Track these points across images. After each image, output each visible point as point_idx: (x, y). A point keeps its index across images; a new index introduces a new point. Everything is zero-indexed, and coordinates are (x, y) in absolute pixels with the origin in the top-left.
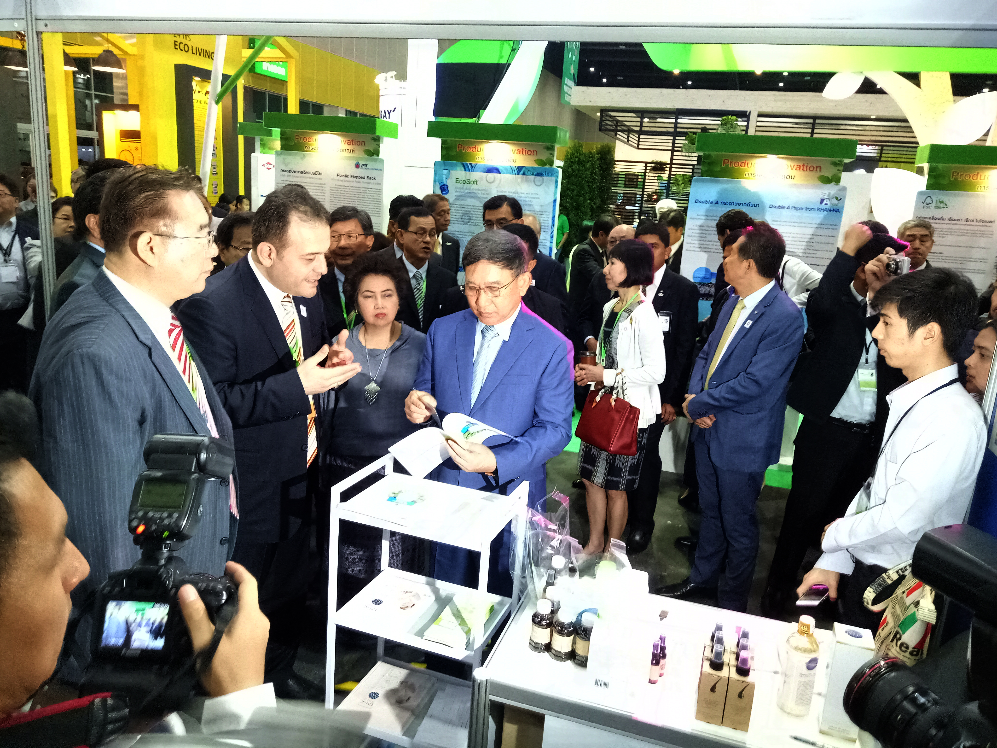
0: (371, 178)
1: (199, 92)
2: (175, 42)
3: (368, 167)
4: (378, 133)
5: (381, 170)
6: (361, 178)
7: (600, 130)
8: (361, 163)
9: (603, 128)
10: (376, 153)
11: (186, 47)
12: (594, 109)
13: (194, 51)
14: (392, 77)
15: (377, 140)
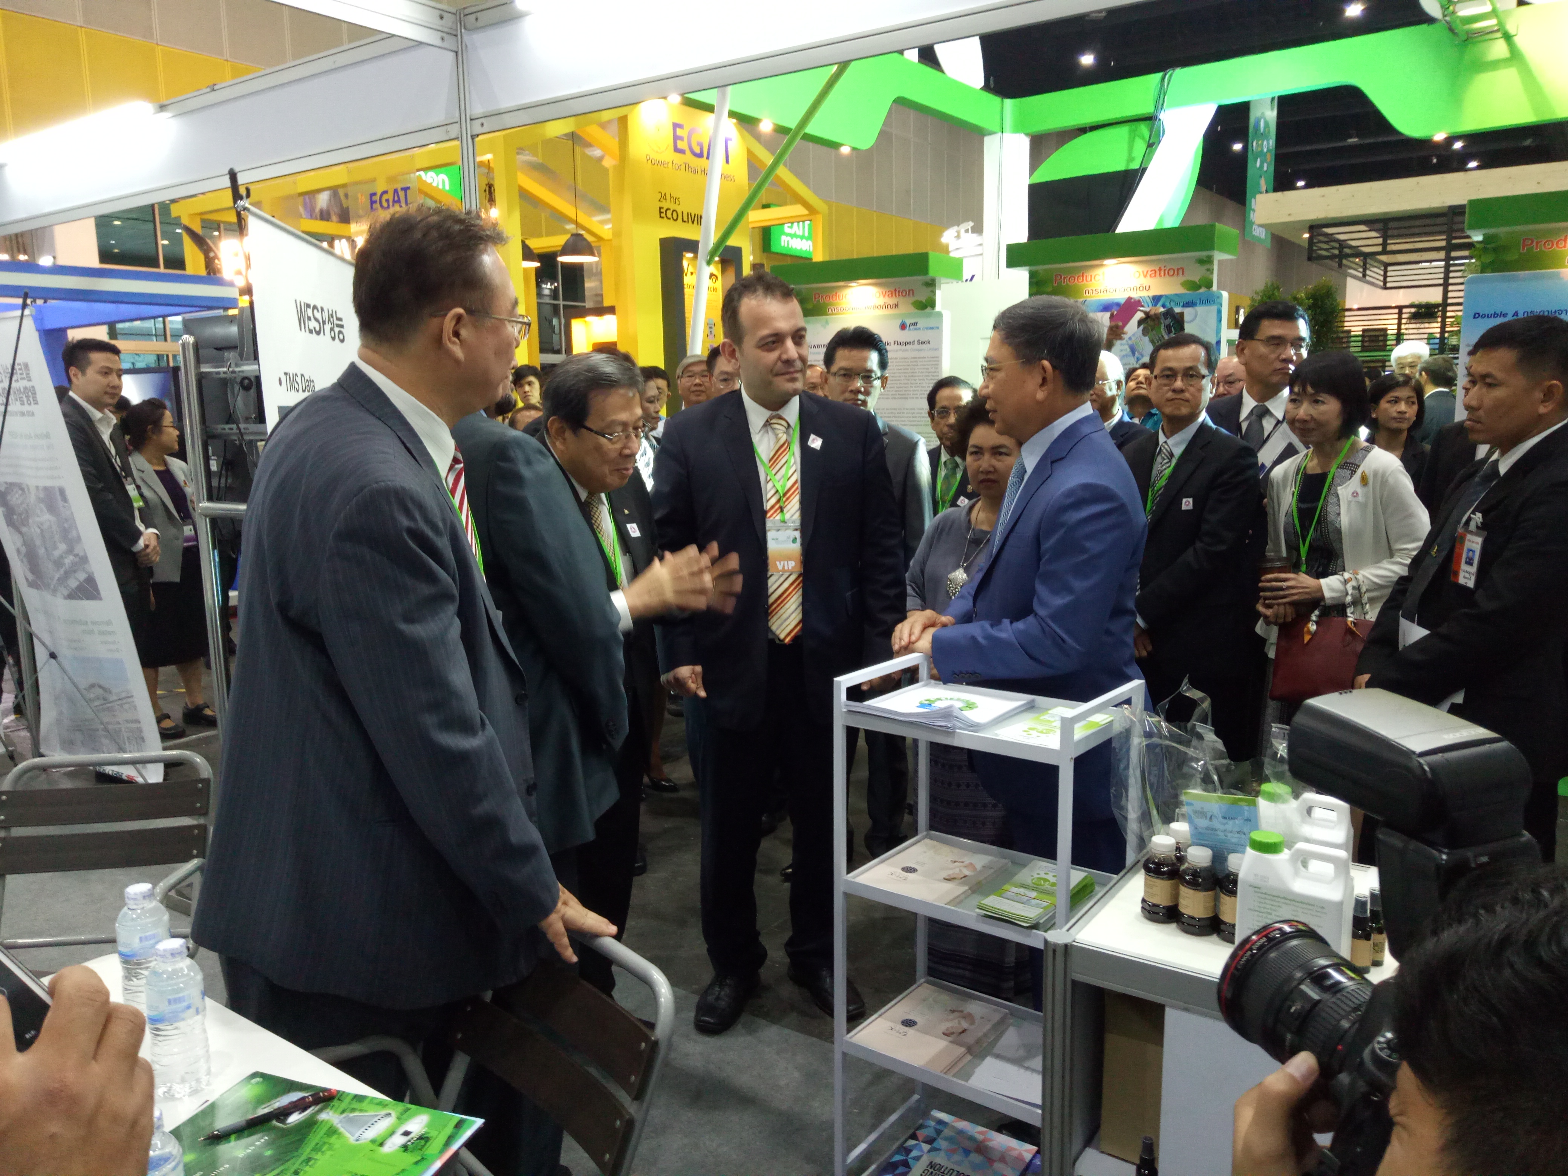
0: (923, 343)
1: (692, 273)
2: (660, 208)
3: (918, 326)
4: (932, 273)
5: (938, 328)
6: (909, 343)
7: (1310, 259)
8: (908, 322)
9: (1314, 255)
10: (932, 304)
11: (675, 214)
12: (1297, 226)
13: (685, 219)
14: (967, 231)
15: (931, 284)
